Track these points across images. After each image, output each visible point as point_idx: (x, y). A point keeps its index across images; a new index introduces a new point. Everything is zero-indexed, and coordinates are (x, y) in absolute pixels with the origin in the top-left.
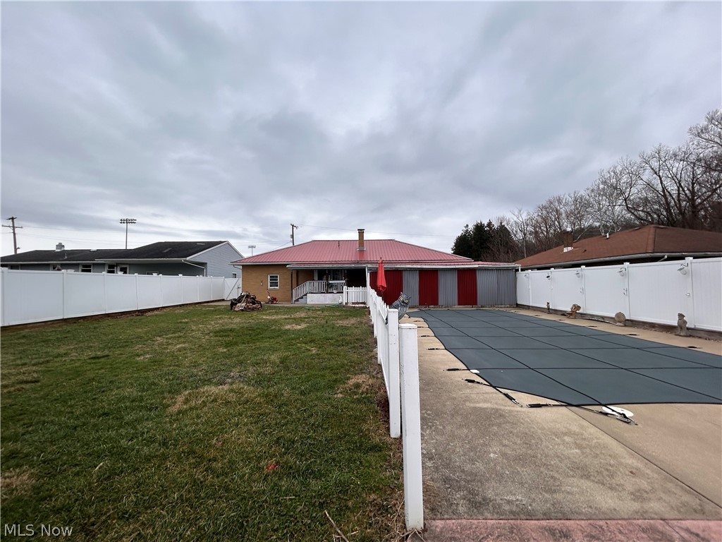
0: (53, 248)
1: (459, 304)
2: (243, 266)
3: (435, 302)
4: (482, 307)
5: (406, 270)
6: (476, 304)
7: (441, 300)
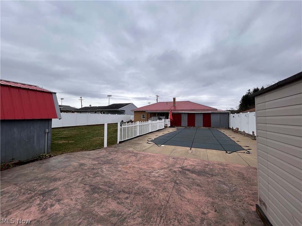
0: (89, 106)
1: (203, 127)
2: (134, 111)
3: (194, 125)
4: (213, 128)
5: (183, 113)
6: (211, 127)
7: (196, 125)
